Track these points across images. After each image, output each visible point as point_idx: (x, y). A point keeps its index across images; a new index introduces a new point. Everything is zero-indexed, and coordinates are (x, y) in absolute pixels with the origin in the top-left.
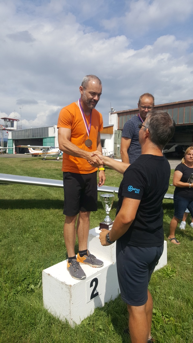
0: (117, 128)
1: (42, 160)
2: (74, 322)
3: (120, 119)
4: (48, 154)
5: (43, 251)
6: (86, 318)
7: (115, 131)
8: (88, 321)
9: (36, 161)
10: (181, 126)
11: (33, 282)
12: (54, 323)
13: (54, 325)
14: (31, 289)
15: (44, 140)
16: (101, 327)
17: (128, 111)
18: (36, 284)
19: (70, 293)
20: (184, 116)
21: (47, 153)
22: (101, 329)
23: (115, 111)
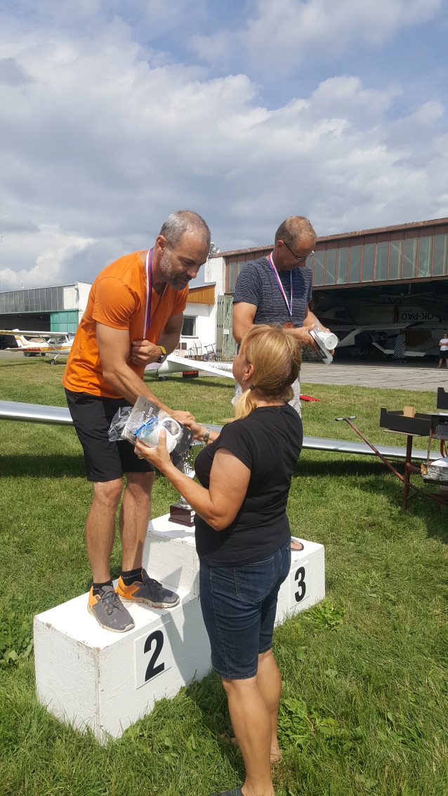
0: (224, 291)
1: (49, 365)
2: (106, 733)
3: (230, 270)
4: (61, 351)
5: (41, 575)
6: (135, 722)
7: (219, 296)
8: (138, 730)
9: (34, 366)
10: (369, 287)
11: (15, 644)
12: (60, 738)
13: (58, 742)
14: (9, 662)
15: (53, 318)
16: (168, 742)
17: (249, 251)
18: (21, 650)
19: (97, 666)
20: (376, 264)
21: (60, 348)
22: (167, 748)
23: (218, 252)
